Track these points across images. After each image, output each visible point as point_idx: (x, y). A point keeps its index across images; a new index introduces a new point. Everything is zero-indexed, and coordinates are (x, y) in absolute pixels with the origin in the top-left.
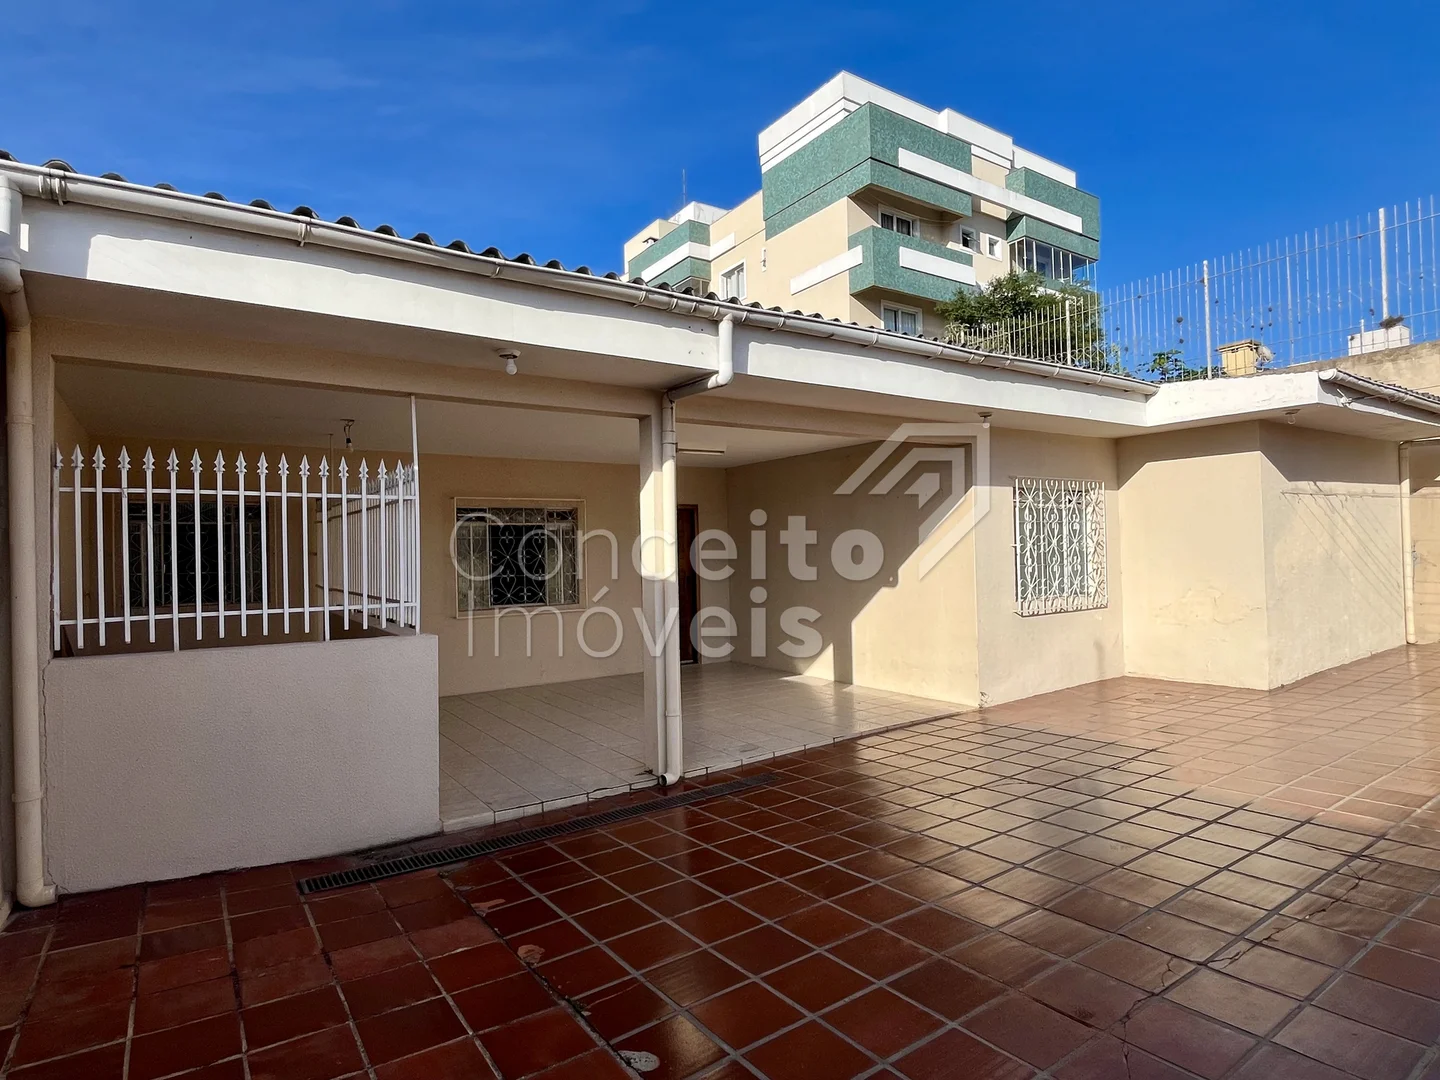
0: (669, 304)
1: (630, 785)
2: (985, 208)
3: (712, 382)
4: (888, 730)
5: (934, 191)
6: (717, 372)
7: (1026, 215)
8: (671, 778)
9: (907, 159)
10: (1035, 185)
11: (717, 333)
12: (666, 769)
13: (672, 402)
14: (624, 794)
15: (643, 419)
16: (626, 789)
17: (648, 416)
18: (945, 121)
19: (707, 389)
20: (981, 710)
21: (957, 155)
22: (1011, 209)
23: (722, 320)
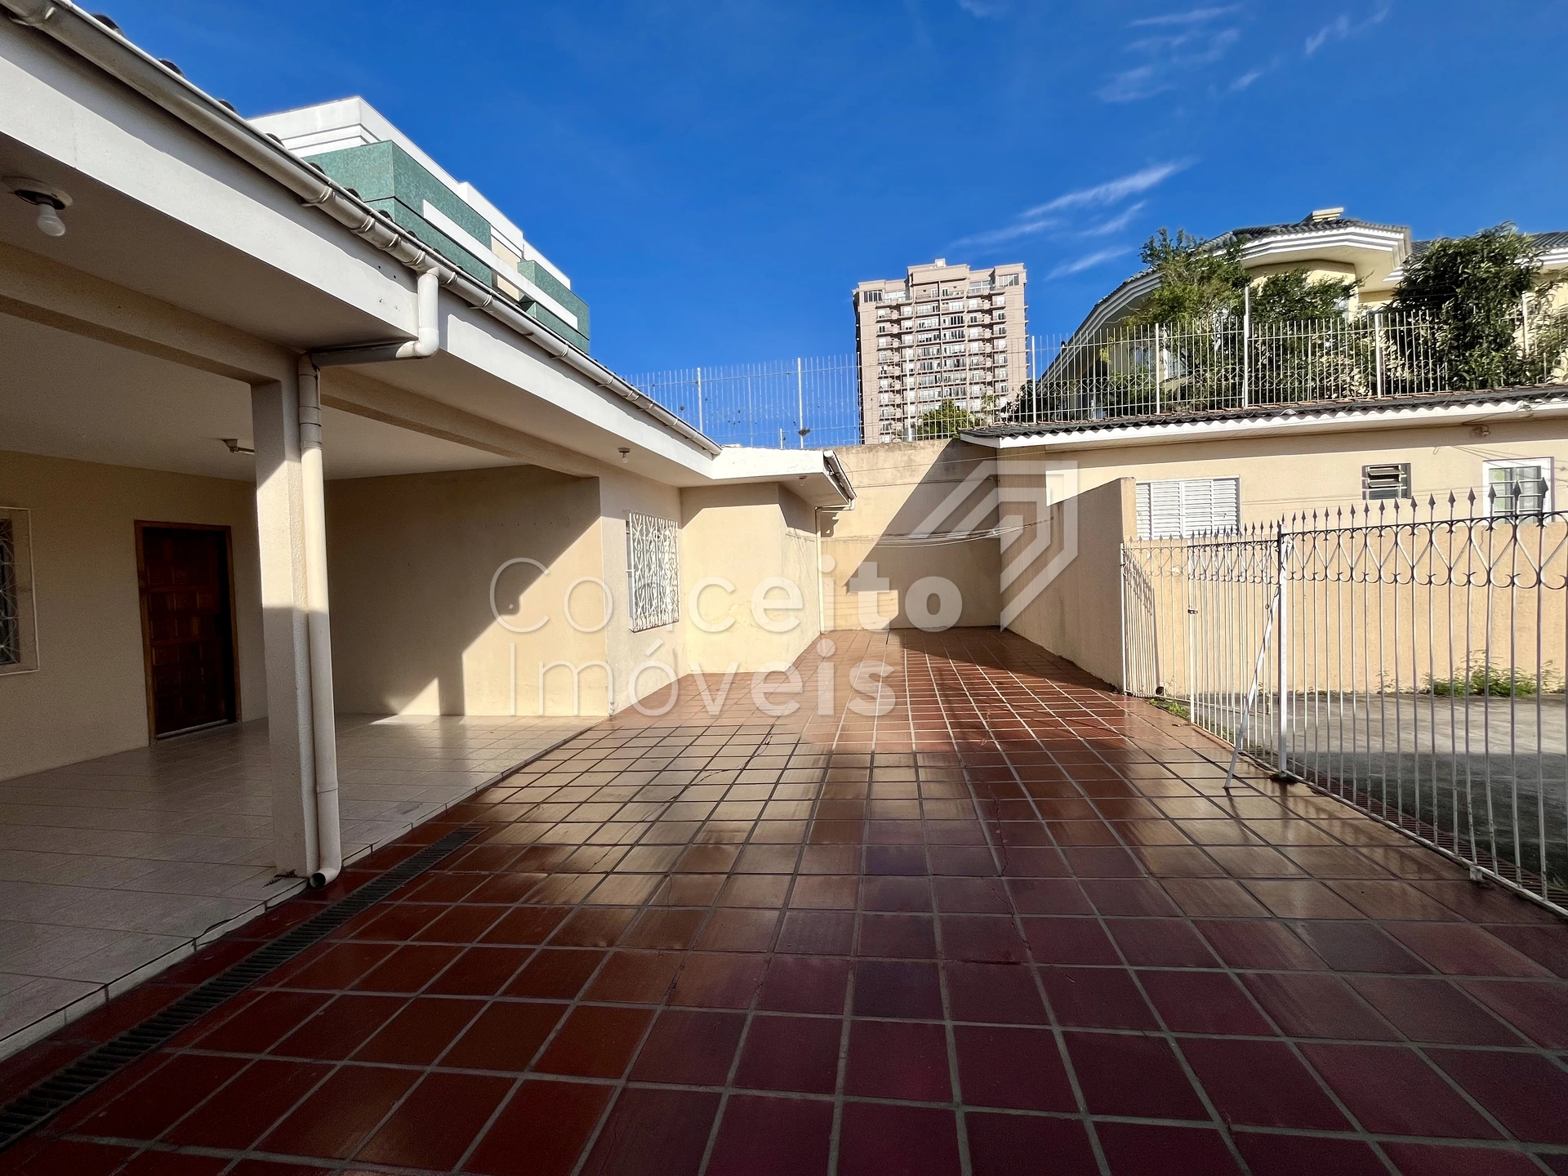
0: (362, 221)
1: (265, 903)
2: (501, 283)
3: (405, 349)
4: (547, 752)
5: (458, 253)
6: (415, 339)
7: (537, 302)
8: (330, 873)
9: (430, 212)
10: (542, 279)
11: (414, 287)
12: (319, 861)
13: (315, 368)
14: (258, 919)
15: (259, 384)
16: (261, 911)
17: (276, 382)
18: (465, 191)
19: (394, 358)
20: (612, 718)
21: (479, 228)
22: (524, 292)
23: (424, 273)
